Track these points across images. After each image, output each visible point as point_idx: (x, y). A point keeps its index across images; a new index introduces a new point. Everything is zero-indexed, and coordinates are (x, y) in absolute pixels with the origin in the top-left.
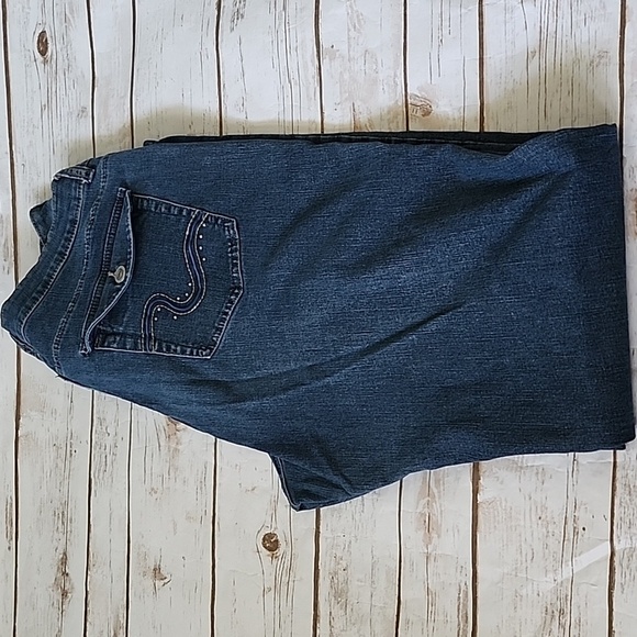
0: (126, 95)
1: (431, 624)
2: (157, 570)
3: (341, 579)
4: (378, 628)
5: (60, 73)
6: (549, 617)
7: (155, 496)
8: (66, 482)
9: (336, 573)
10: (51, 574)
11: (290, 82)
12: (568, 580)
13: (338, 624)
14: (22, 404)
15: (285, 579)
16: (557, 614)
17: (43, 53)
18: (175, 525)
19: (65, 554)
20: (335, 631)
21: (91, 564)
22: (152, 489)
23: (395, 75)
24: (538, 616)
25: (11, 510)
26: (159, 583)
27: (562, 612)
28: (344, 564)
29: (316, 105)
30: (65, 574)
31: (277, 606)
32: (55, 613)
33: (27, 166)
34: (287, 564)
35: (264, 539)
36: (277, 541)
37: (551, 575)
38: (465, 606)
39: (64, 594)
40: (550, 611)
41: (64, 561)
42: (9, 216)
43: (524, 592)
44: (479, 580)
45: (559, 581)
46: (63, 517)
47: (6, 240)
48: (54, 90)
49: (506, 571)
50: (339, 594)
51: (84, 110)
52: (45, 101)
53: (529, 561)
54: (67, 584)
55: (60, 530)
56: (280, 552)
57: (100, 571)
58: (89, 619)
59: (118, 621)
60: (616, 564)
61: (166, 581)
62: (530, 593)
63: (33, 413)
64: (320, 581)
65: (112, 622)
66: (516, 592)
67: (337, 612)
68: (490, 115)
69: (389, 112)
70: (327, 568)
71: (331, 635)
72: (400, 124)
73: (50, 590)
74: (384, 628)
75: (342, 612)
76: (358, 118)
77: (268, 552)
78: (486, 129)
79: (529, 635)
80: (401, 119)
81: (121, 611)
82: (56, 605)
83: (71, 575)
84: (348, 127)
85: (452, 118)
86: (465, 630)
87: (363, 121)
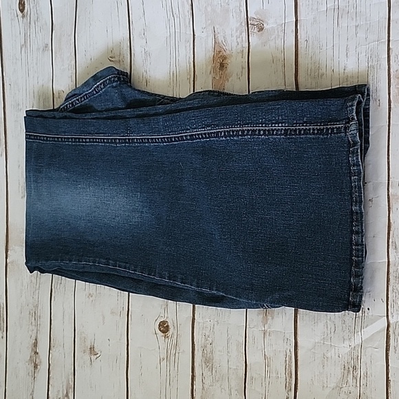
0: (71, 33)
1: (267, 380)
2: (92, 349)
3: (209, 351)
4: (233, 383)
5: (32, 23)
6: (346, 372)
7: (91, 299)
8: (37, 292)
9: (206, 347)
10: (28, 353)
11: (173, 16)
12: (358, 345)
13: (208, 382)
14: (10, 241)
15: (173, 352)
16: (351, 369)
17: (22, 11)
18: (104, 317)
19: (36, 340)
20: (206, 386)
21: (52, 345)
22: (90, 294)
23: (240, 6)
24: (338, 371)
25: (3, 312)
26: (93, 357)
27: (355, 368)
28: (210, 339)
29: (190, 30)
30: (36, 353)
31: (168, 371)
32: (30, 379)
33: (12, 85)
34: (175, 341)
35: (160, 325)
36: (168, 326)
37: (347, 343)
38: (290, 366)
39: (36, 366)
40: (346, 368)
41: (35, 345)
43: (329, 355)
44: (299, 348)
45: (353, 347)
46: (35, 315)
48: (28, 34)
49: (317, 341)
50: (208, 361)
51: (46, 46)
52: (23, 42)
53: (332, 334)
54: (37, 360)
55: (33, 324)
56: (170, 333)
57: (57, 351)
58: (50, 383)
59: (69, 383)
60: (391, 333)
61: (98, 356)
62: (333, 356)
63: (17, 247)
64: (196, 352)
65: (65, 384)
66: (324, 355)
67: (207, 373)
68: (302, 27)
69: (237, 31)
70: (200, 343)
71: (203, 388)
72: (244, 39)
73: (27, 364)
74: (236, 383)
75: (209, 373)
76: (216, 36)
77: (162, 334)
78: (299, 37)
79: (333, 385)
80: (245, 35)
81: (70, 377)
82: (30, 374)
83: (40, 354)
84: (211, 43)
85: (276, 32)
86: (290, 383)
87: (220, 39)
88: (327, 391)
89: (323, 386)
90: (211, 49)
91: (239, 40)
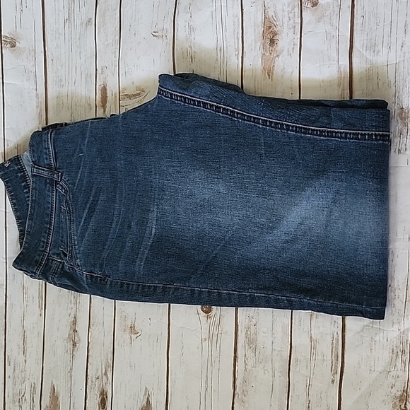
0: (117, 8)
1: (313, 362)
2: (132, 328)
3: (252, 332)
4: (277, 365)
6: (394, 356)
9: (249, 328)
10: (66, 331)
12: (408, 329)
13: (250, 363)
15: (215, 332)
16: (400, 354)
19: (75, 318)
20: (248, 368)
21: (91, 324)
24: (386, 355)
25: (42, 289)
26: (134, 336)
27: (404, 352)
28: (254, 321)
29: (238, 4)
30: (75, 331)
31: (210, 351)
32: (68, 356)
33: (55, 61)
34: (217, 322)
35: (202, 306)
37: (396, 326)
38: (337, 349)
39: (74, 344)
40: (395, 352)
41: (74, 323)
42: (42, 94)
43: (377, 338)
44: (346, 331)
45: (402, 331)
47: (41, 110)
48: (73, 8)
49: (365, 324)
50: (251, 342)
51: (90, 20)
52: (67, 17)
54: (76, 338)
55: (73, 302)
56: (212, 314)
57: (97, 329)
58: (89, 361)
59: (107, 362)
61: (138, 335)
62: (381, 340)
64: (239, 333)
65: (104, 362)
66: (372, 338)
67: (250, 354)
68: (359, 3)
69: (288, 6)
70: (243, 324)
71: (246, 370)
72: (296, 14)
73: (65, 342)
74: (281, 365)
75: (253, 355)
76: (266, 11)
77: (205, 314)
78: (355, 13)
79: (380, 369)
80: (297, 10)
81: (109, 355)
82: (69, 352)
83: (79, 332)
84: (260, 18)
85: (332, 7)
86: (336, 367)
87: (271, 13)
88: (374, 375)
89: (371, 370)
90: (261, 25)
91: (291, 15)
